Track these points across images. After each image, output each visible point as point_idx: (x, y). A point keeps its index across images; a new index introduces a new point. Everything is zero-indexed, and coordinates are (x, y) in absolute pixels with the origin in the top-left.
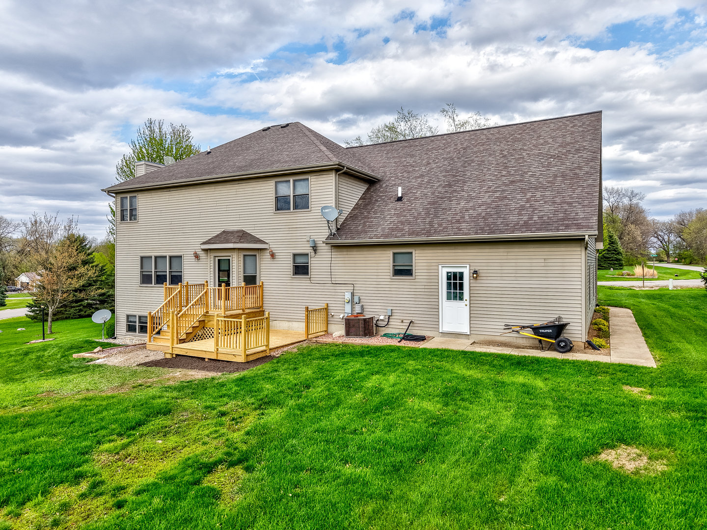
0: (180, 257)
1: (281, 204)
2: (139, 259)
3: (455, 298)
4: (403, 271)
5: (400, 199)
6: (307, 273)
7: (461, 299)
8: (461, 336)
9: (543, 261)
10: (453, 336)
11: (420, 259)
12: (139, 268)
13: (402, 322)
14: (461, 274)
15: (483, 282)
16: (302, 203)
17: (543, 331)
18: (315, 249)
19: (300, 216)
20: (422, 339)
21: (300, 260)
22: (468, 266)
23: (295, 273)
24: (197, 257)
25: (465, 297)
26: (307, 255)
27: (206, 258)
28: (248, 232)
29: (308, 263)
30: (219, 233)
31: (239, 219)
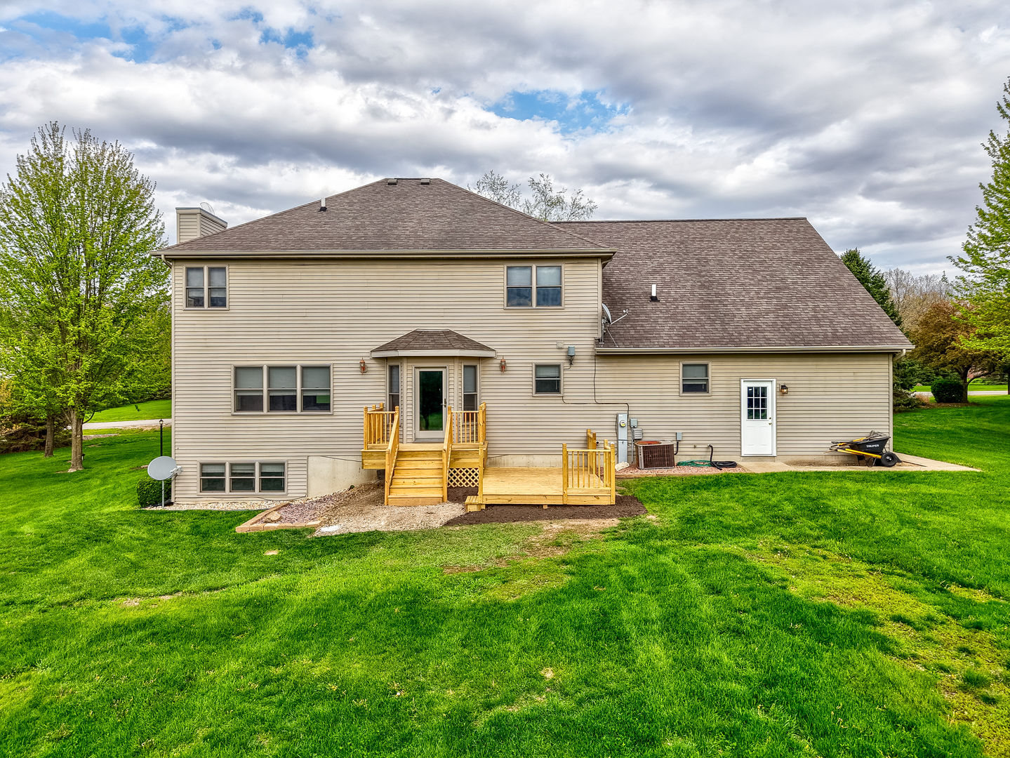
0: (328, 368)
1: (517, 296)
2: (232, 370)
3: (757, 417)
4: (695, 387)
5: (654, 299)
6: (558, 391)
7: (764, 417)
8: (766, 459)
9: (852, 374)
10: (757, 459)
11: (718, 372)
12: (232, 385)
13: (695, 447)
14: (764, 389)
15: (790, 398)
16: (551, 297)
17: (870, 446)
18: (571, 359)
19: (548, 316)
20: (733, 465)
21: (548, 374)
22: (775, 380)
23: (537, 391)
24: (364, 368)
25: (769, 414)
26: (558, 366)
27: (381, 369)
28: (460, 333)
29: (558, 377)
30: (406, 333)
31: (442, 314)
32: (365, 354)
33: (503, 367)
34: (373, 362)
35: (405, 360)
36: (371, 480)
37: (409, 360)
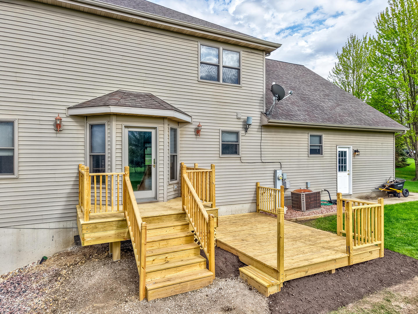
3: (342, 170)
6: (237, 153)
7: (345, 170)
8: (348, 196)
11: (327, 141)
14: (345, 152)
15: (359, 158)
17: (399, 186)
18: (246, 127)
19: (230, 91)
22: (351, 147)
23: (223, 153)
24: (58, 127)
25: (348, 169)
26: (237, 133)
27: (79, 128)
28: (162, 98)
29: (237, 142)
30: (116, 90)
31: (144, 78)
32: (61, 111)
33: (198, 131)
34: (70, 119)
35: (114, 118)
36: (66, 247)
37: (119, 119)
